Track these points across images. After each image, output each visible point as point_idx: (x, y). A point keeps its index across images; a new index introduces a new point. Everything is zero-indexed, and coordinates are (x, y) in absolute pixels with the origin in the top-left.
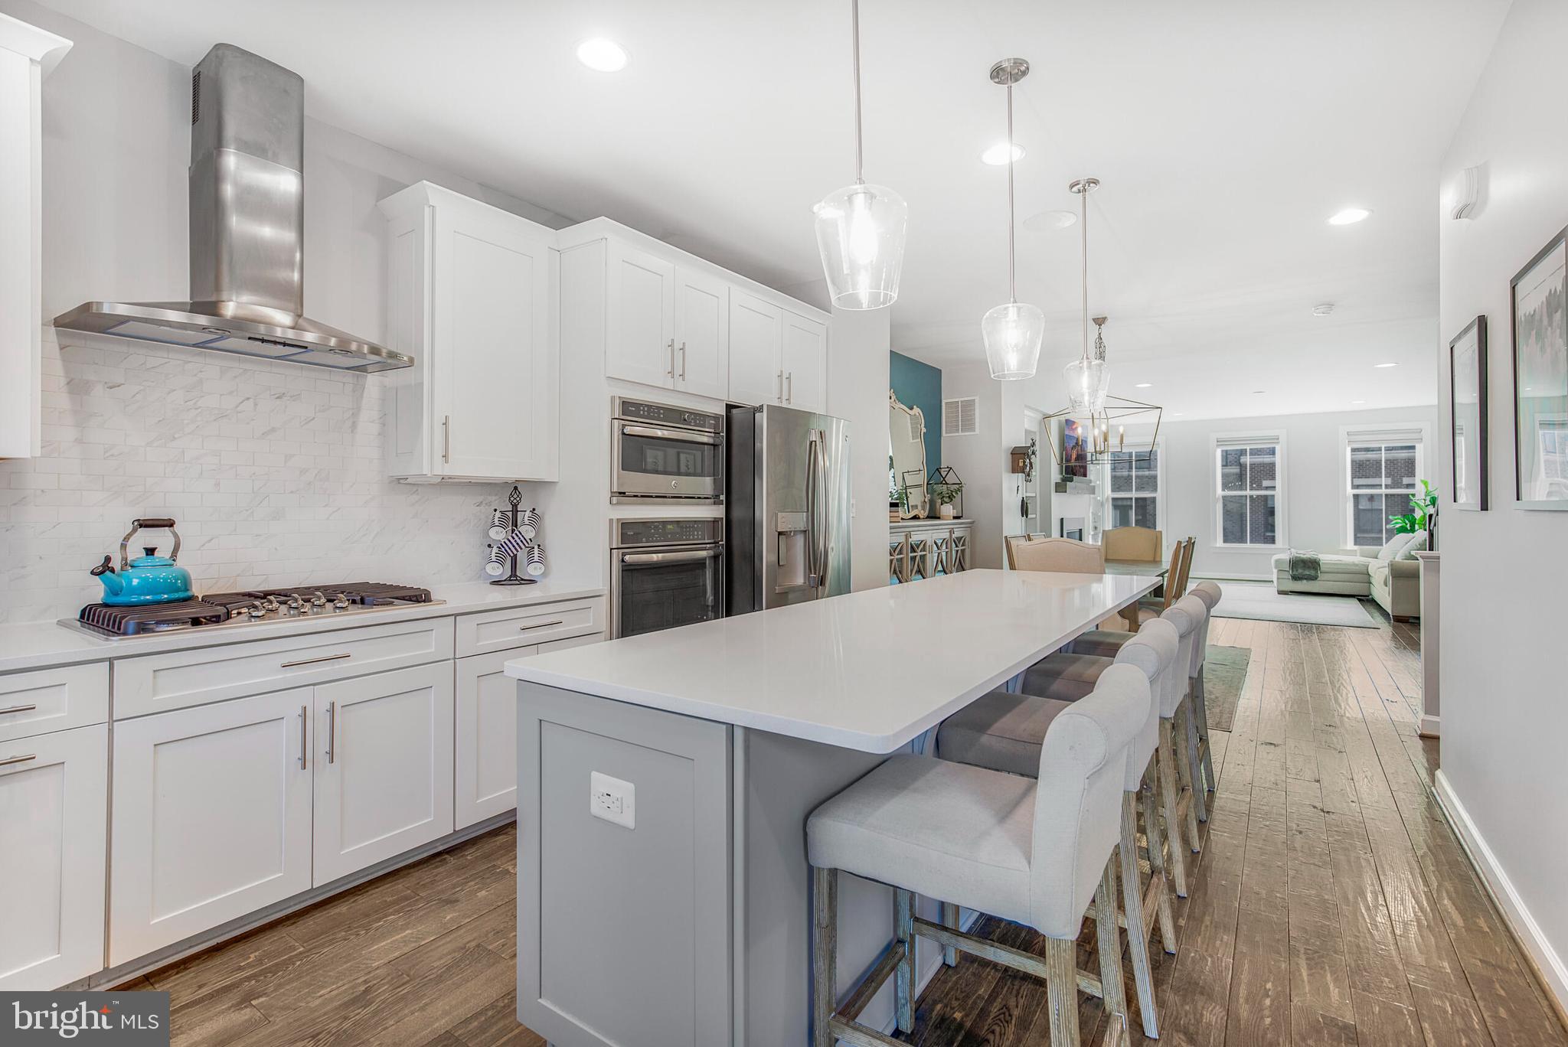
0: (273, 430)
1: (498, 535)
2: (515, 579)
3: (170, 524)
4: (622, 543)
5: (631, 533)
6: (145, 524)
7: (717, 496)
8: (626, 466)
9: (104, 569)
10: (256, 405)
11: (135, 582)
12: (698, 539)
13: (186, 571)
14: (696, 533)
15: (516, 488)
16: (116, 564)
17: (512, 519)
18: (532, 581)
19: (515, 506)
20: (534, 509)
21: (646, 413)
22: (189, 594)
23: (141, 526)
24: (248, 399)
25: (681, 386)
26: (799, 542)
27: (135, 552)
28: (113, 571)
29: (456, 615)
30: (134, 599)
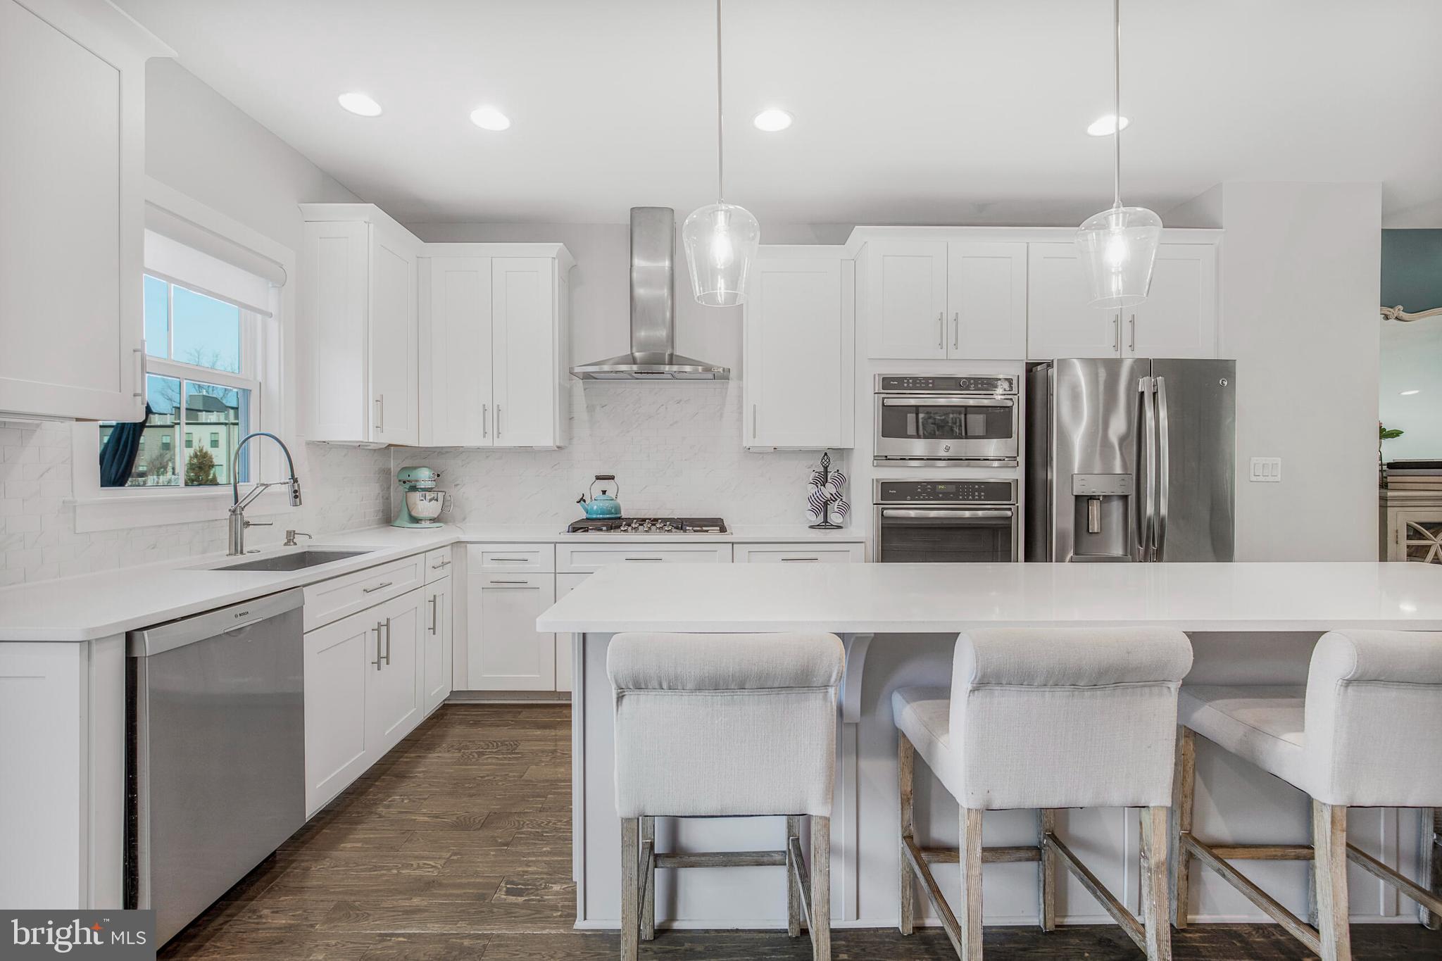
0: (676, 422)
1: (812, 489)
2: (826, 525)
3: (612, 478)
4: (882, 500)
5: (890, 491)
6: (598, 478)
7: (1014, 458)
8: (885, 434)
9: (582, 500)
10: (666, 408)
11: (595, 507)
12: (980, 500)
13: (619, 505)
14: (977, 494)
15: (826, 454)
16: (587, 498)
17: (822, 479)
18: (839, 527)
19: (826, 468)
20: (838, 471)
21: (911, 385)
22: (619, 516)
23: (597, 479)
24: (663, 405)
25: (954, 354)
26: (1116, 508)
27: (597, 493)
28: (585, 501)
29: (733, 543)
30: (594, 516)
